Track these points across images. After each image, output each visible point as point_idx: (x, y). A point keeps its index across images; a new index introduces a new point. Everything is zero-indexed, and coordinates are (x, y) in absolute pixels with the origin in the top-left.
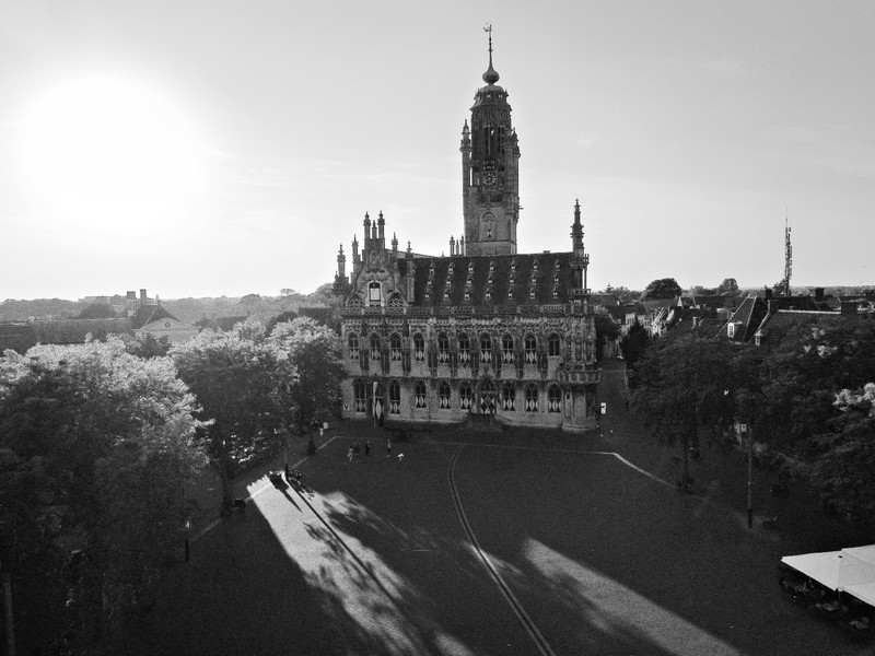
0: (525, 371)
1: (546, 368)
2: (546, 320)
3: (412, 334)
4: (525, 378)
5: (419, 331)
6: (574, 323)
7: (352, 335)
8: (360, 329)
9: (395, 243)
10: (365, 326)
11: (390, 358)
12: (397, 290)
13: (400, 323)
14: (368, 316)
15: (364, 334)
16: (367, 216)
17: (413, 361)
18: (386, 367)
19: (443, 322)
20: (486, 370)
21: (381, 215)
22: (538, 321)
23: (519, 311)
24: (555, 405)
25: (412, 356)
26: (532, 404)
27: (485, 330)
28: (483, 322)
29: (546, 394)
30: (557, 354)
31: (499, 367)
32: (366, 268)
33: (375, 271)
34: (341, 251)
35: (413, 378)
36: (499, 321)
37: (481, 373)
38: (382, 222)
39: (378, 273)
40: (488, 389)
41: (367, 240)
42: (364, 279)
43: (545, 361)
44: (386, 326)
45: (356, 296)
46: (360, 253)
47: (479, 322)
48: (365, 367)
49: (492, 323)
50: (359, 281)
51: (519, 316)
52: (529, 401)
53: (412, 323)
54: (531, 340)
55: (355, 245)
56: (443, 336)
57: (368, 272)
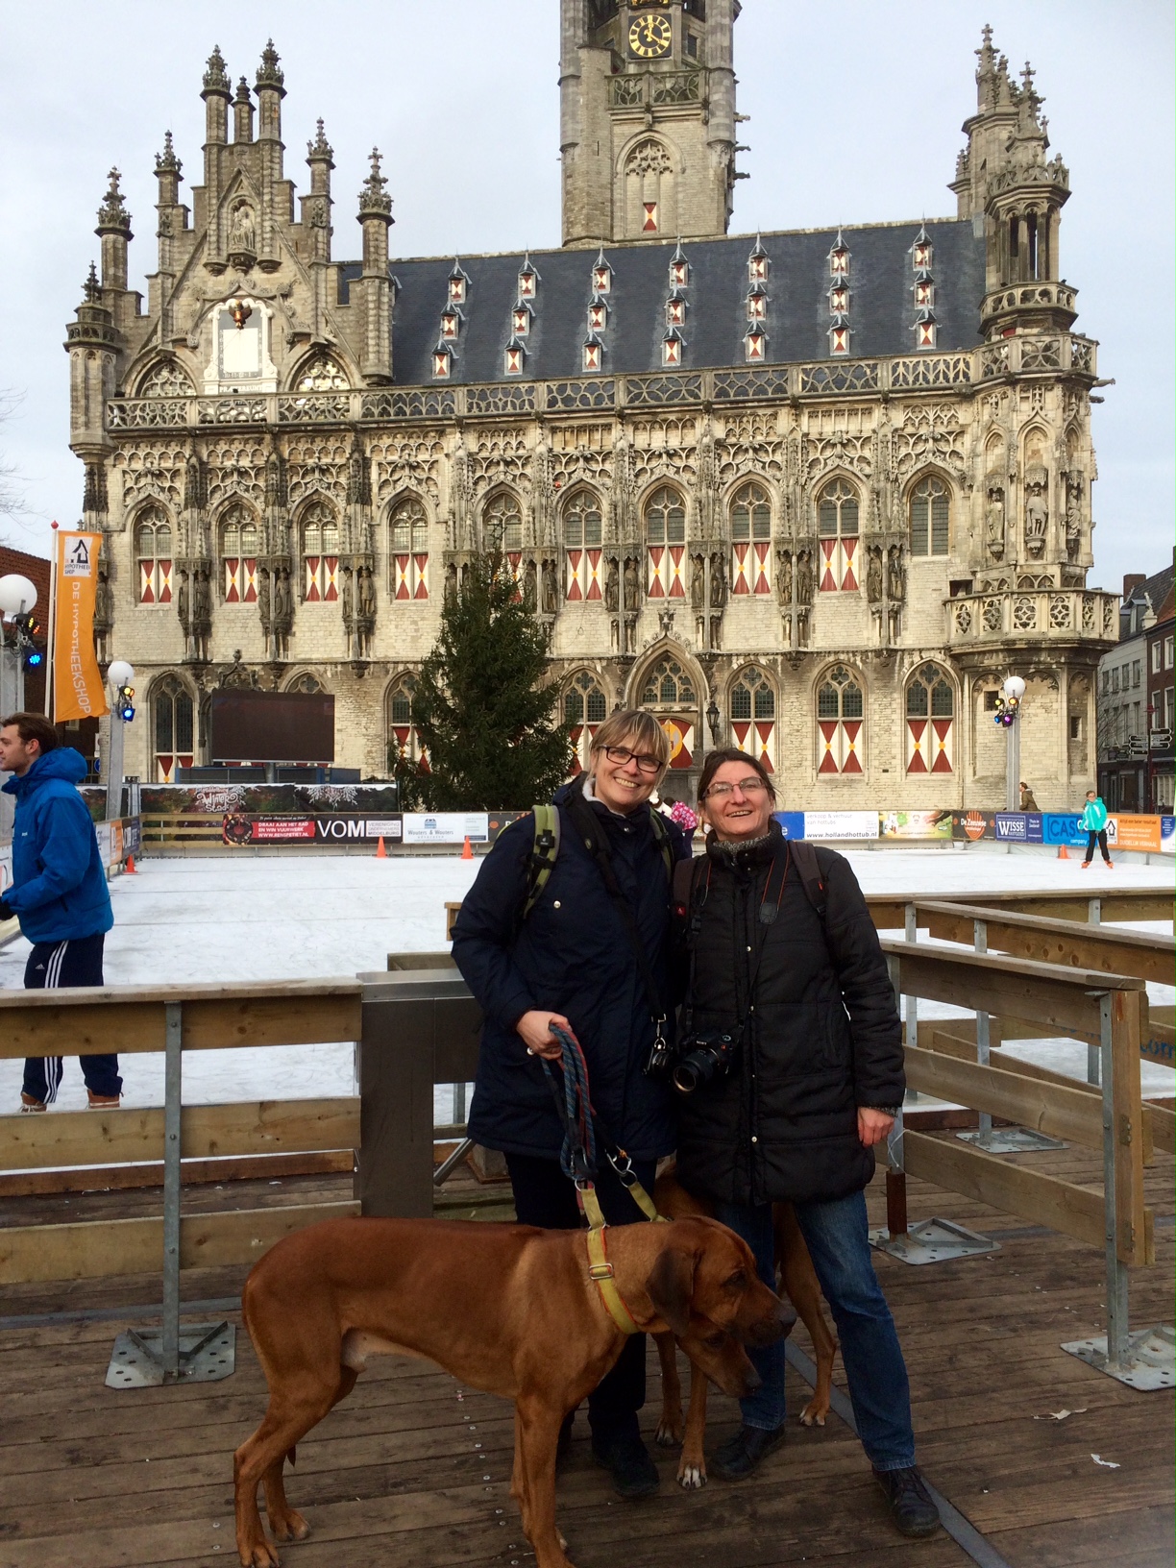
0: (817, 619)
1: (902, 599)
2: (898, 417)
3: (381, 497)
4: (818, 642)
5: (406, 481)
6: (1019, 410)
7: (148, 510)
8: (180, 484)
9: (322, 157)
10: (201, 473)
11: (296, 591)
12: (325, 334)
13: (337, 453)
14: (211, 432)
15: (198, 499)
16: (217, 63)
17: (383, 598)
18: (281, 628)
19: (501, 446)
20: (667, 619)
21: (270, 57)
22: (869, 424)
23: (796, 389)
24: (928, 744)
25: (381, 582)
26: (839, 745)
27: (660, 468)
28: (658, 439)
29: (898, 701)
30: (941, 548)
31: (719, 603)
32: (208, 255)
33: (245, 262)
34: (113, 198)
35: (383, 664)
36: (719, 430)
37: (648, 630)
38: (272, 82)
39: (256, 274)
40: (668, 694)
41: (215, 148)
42: (199, 296)
43: (898, 573)
44: (281, 467)
45: (168, 361)
46: (186, 197)
47: (641, 440)
48: (200, 628)
49: (691, 438)
50: (184, 305)
51: (796, 406)
52: (828, 729)
53: (385, 451)
54: (837, 498)
55: (169, 170)
56: (500, 496)
57: (218, 269)
